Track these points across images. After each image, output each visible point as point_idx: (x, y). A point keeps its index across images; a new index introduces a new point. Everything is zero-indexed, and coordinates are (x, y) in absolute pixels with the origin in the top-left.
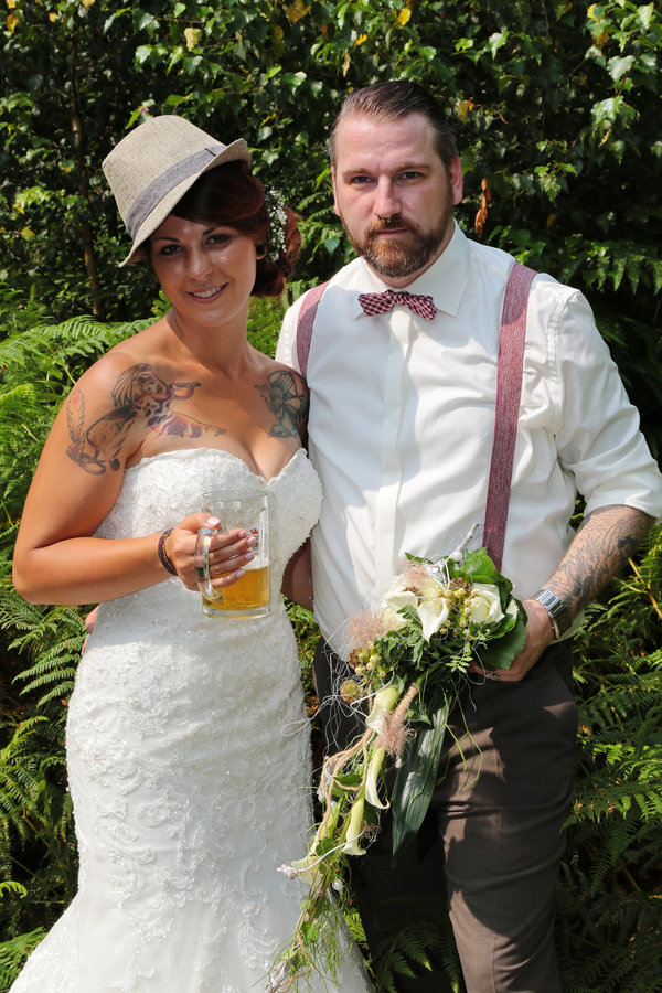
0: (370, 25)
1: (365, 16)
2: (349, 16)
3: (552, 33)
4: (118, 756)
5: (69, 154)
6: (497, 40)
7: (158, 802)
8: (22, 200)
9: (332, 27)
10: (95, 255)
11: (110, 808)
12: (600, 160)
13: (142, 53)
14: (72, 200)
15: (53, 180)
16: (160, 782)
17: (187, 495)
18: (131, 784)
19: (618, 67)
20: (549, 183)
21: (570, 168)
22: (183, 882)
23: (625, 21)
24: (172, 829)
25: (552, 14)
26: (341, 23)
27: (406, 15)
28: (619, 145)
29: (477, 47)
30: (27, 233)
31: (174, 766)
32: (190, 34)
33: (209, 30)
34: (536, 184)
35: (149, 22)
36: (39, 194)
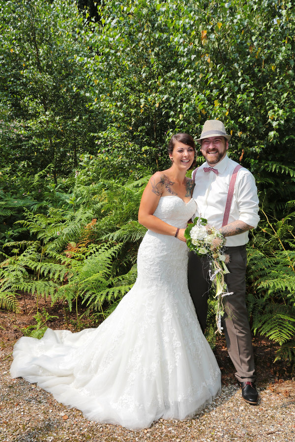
0: (219, 116)
1: (218, 114)
2: (215, 114)
3: (261, 116)
4: (150, 257)
5: (153, 139)
6: (248, 119)
7: (157, 268)
8: (143, 149)
9: (211, 116)
10: (158, 161)
11: (146, 267)
12: (270, 144)
13: (170, 120)
14: (154, 149)
15: (149, 145)
16: (158, 263)
17: (170, 205)
18: (152, 263)
19: (275, 124)
20: (258, 150)
21: (263, 146)
22: (160, 285)
23: (277, 113)
24: (158, 274)
25: (260, 113)
26: (213, 116)
27: (228, 113)
28: (275, 141)
29: (243, 120)
30: (145, 156)
31: (161, 261)
32: (181, 116)
33: (185, 116)
34: (255, 150)
35: (172, 113)
36: (147, 148)
